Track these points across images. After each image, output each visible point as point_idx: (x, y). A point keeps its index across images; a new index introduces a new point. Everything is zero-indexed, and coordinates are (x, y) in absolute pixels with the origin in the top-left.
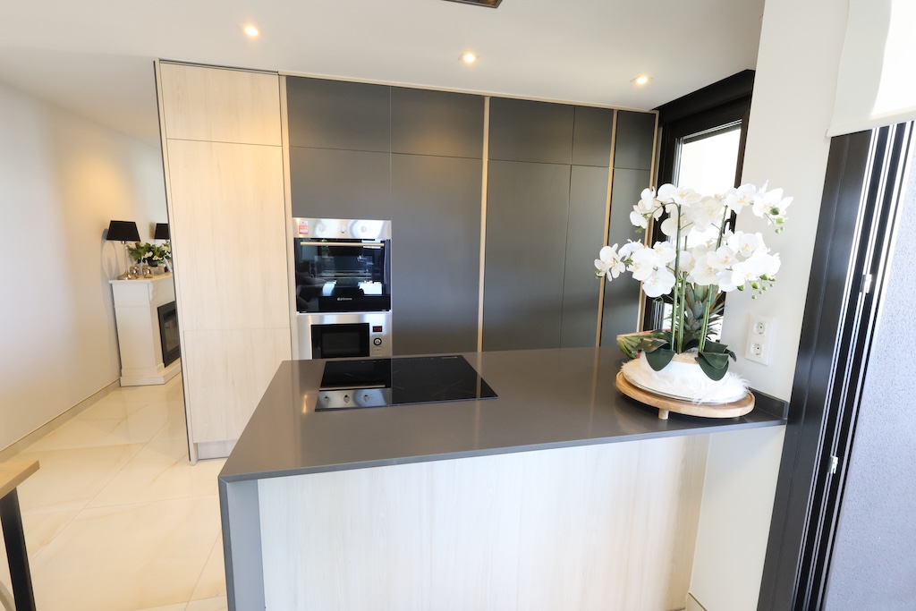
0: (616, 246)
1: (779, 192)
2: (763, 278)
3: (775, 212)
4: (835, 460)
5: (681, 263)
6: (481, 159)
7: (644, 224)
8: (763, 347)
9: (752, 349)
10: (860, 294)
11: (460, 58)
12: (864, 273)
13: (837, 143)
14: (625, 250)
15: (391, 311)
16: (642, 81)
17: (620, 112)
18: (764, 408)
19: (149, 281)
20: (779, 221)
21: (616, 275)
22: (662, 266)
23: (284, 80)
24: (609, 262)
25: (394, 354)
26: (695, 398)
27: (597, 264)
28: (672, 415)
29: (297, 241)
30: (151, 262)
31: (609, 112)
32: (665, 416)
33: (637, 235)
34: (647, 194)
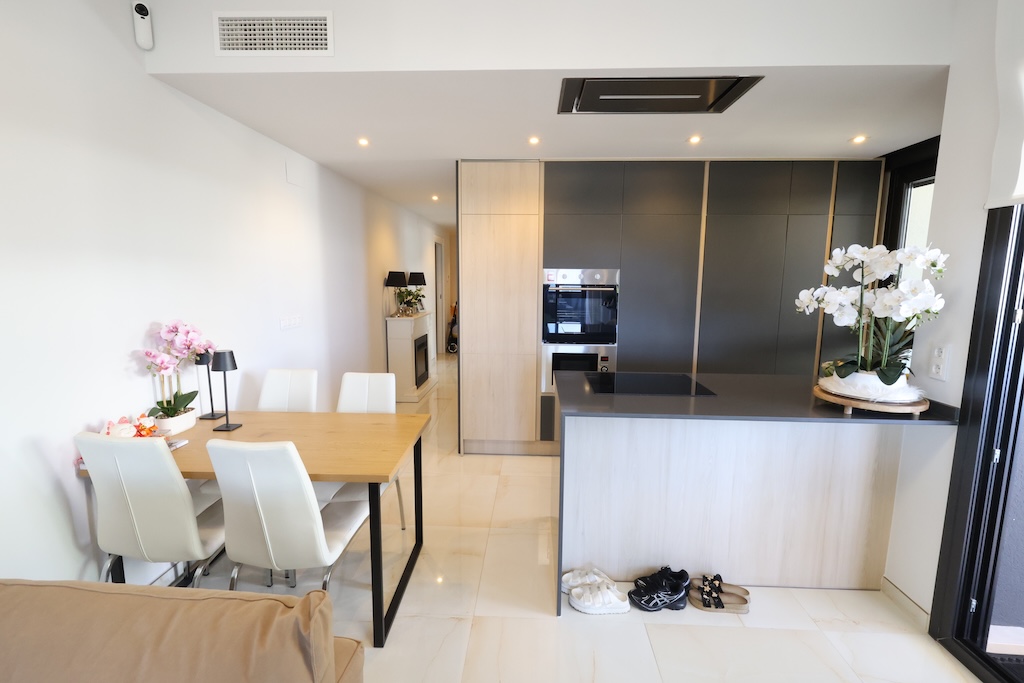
0: (813, 289)
1: (937, 251)
2: (928, 311)
3: (934, 265)
4: (997, 453)
5: (864, 302)
6: (700, 214)
7: (836, 273)
8: (941, 367)
9: (934, 369)
10: (1013, 324)
11: (688, 140)
12: (1016, 308)
13: (992, 213)
14: (819, 292)
15: (616, 345)
16: (859, 140)
17: (841, 163)
18: (935, 412)
19: (412, 318)
20: (940, 271)
21: (812, 310)
22: (847, 303)
23: (543, 165)
24: (806, 300)
25: (618, 370)
26: (872, 398)
27: (797, 302)
28: (854, 409)
29: (546, 287)
30: (409, 303)
31: (831, 163)
32: (849, 412)
33: (830, 281)
34: (837, 252)
